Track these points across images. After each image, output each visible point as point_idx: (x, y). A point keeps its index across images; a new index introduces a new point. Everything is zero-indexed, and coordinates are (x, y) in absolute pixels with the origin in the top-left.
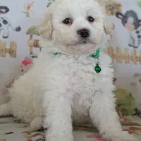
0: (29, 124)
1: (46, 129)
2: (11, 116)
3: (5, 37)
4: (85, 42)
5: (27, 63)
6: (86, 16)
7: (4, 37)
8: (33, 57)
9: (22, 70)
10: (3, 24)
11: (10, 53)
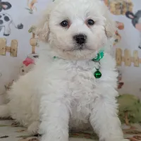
0: (27, 128)
1: (40, 135)
2: (9, 118)
3: (6, 35)
4: (81, 49)
5: (28, 63)
6: (84, 19)
7: (4, 35)
8: (35, 57)
9: (23, 71)
10: (4, 21)
11: (11, 52)
